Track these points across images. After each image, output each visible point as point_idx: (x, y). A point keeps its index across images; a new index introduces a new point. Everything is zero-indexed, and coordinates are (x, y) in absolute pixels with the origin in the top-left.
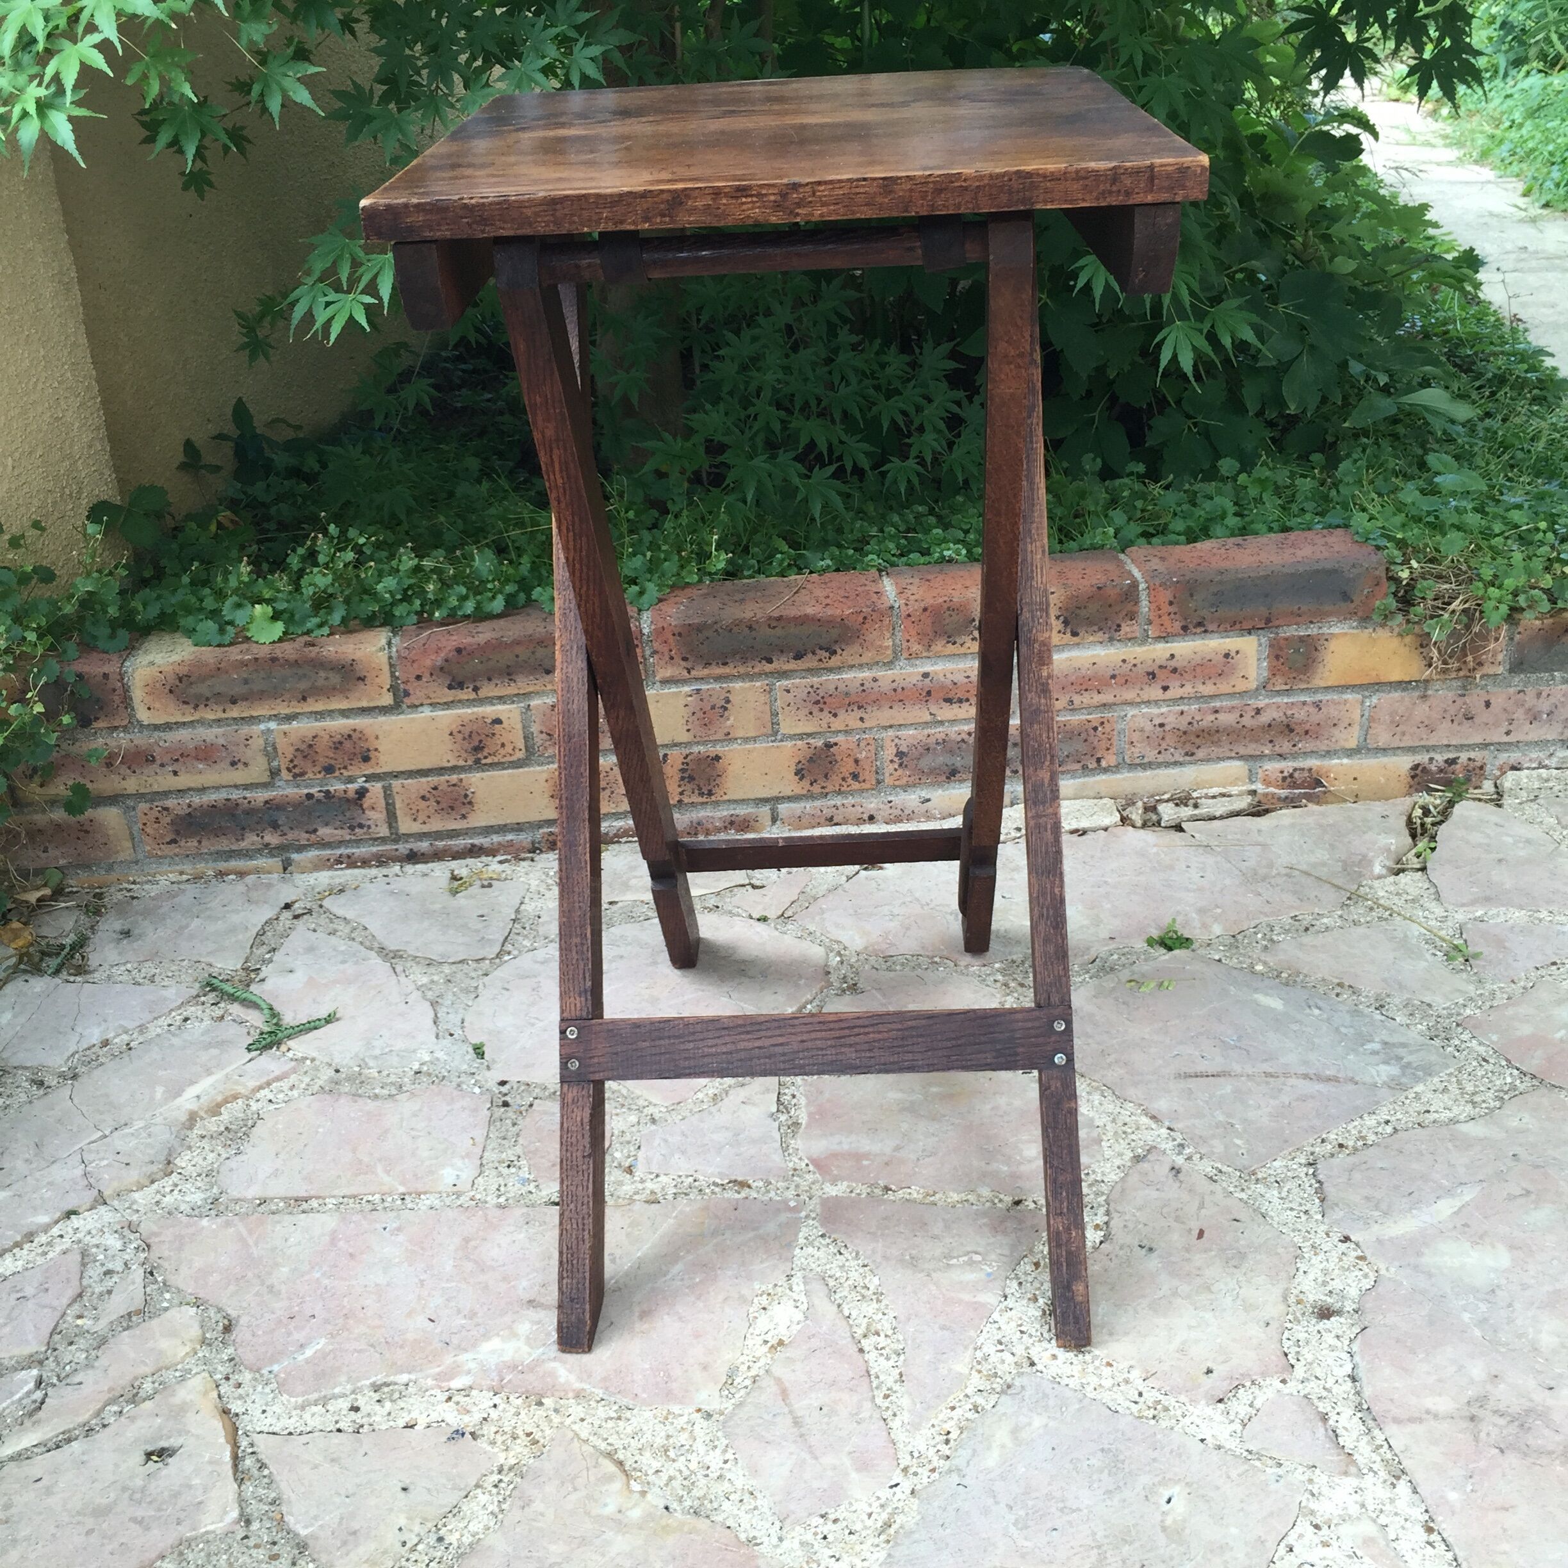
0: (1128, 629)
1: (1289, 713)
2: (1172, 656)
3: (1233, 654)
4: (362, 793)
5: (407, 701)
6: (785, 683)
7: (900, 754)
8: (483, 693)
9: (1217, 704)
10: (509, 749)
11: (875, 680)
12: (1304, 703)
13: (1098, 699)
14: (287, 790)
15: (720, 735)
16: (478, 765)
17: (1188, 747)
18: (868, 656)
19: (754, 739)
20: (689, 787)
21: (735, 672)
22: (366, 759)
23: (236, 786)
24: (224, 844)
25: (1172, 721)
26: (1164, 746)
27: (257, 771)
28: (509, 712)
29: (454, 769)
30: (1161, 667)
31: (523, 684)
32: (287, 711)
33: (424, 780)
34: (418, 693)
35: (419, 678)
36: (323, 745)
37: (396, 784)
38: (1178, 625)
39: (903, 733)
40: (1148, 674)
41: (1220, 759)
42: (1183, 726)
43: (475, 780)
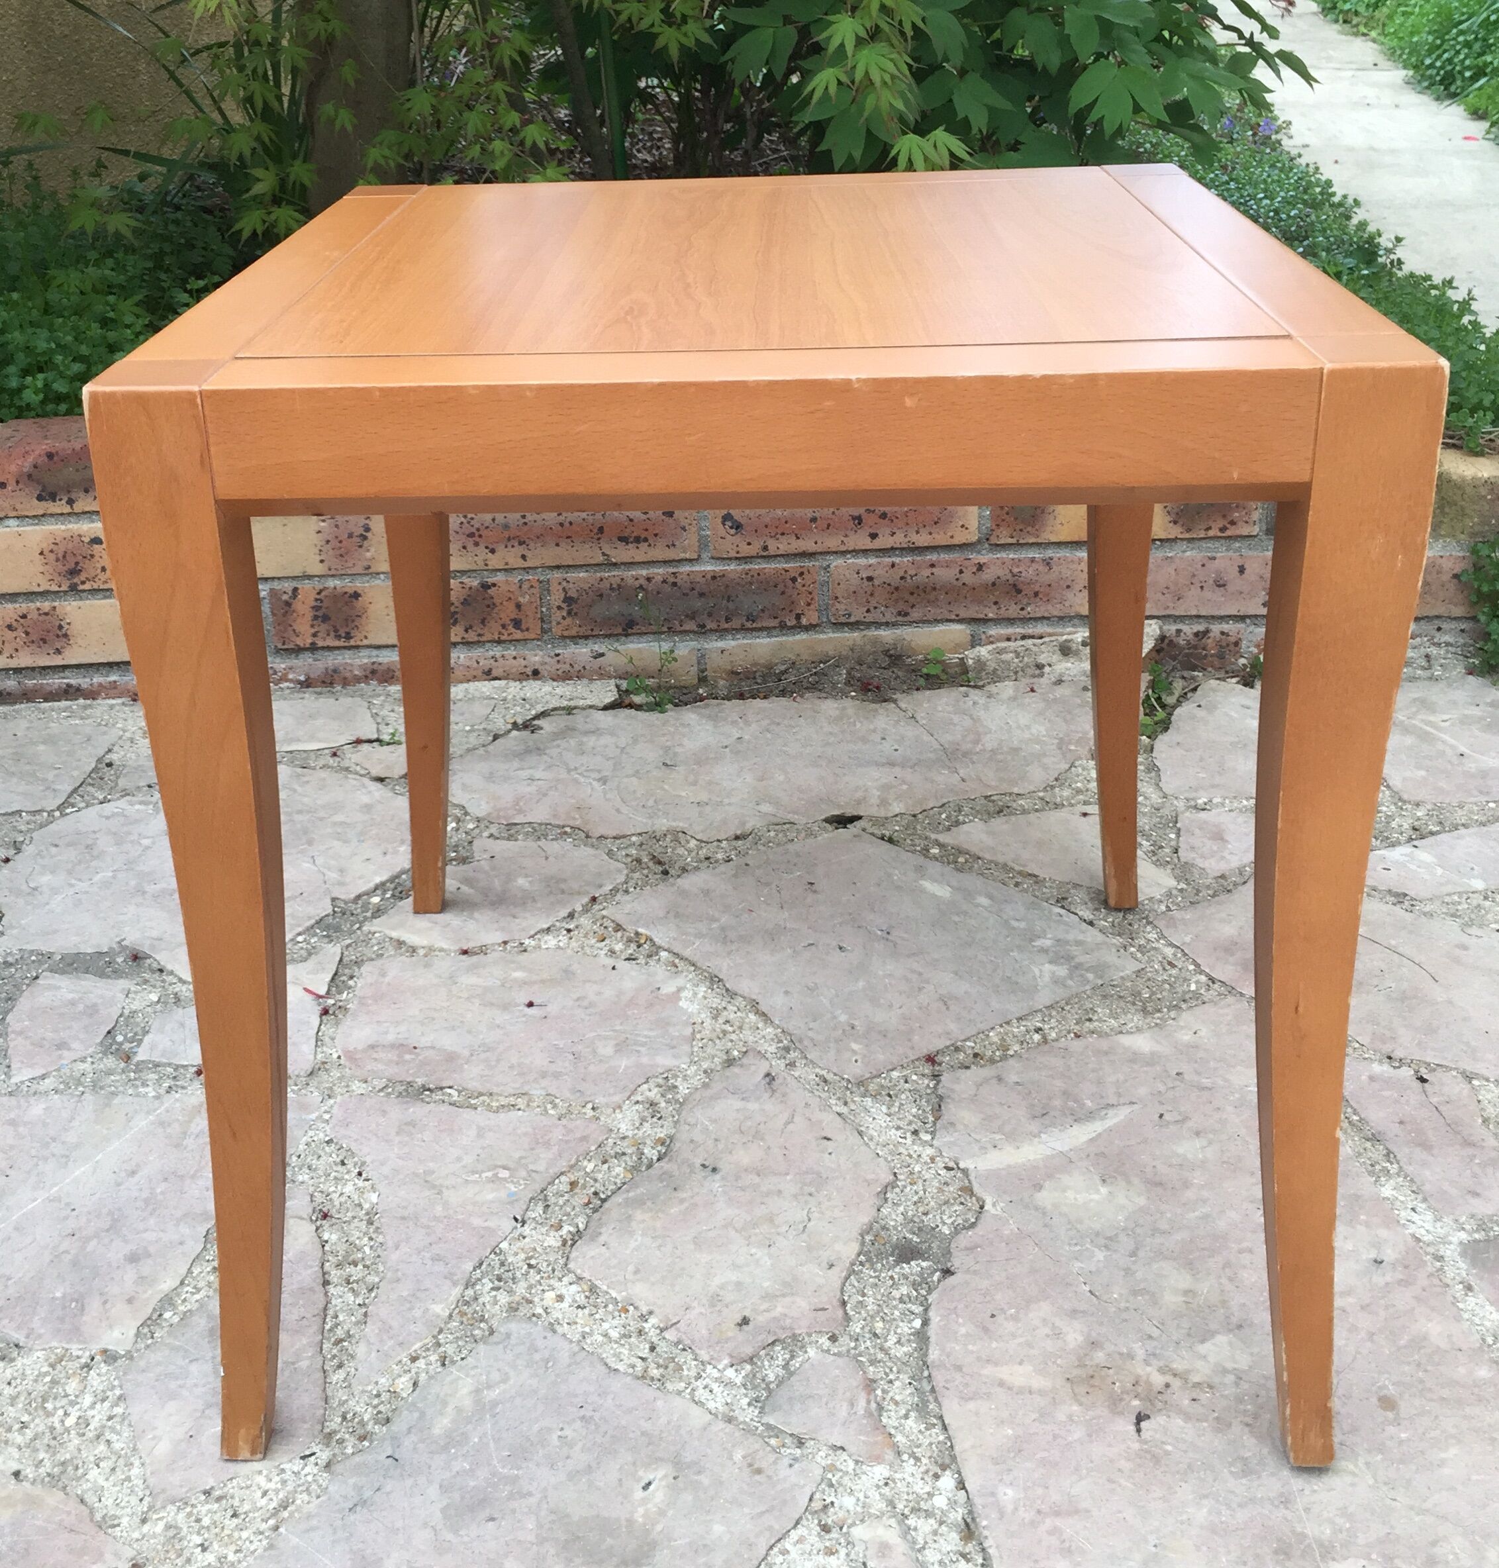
1: (1015, 570)
7: (568, 600)
8: (79, 506)
9: (933, 557)
12: (1033, 560)
13: (796, 545)
15: (359, 569)
16: (74, 592)
17: (901, 606)
20: (324, 627)
25: (881, 574)
26: (873, 603)
29: (44, 594)
33: (10, 606)
34: (2, 503)
39: (572, 575)
40: (854, 518)
41: (937, 621)
42: (896, 581)
43: (73, 610)
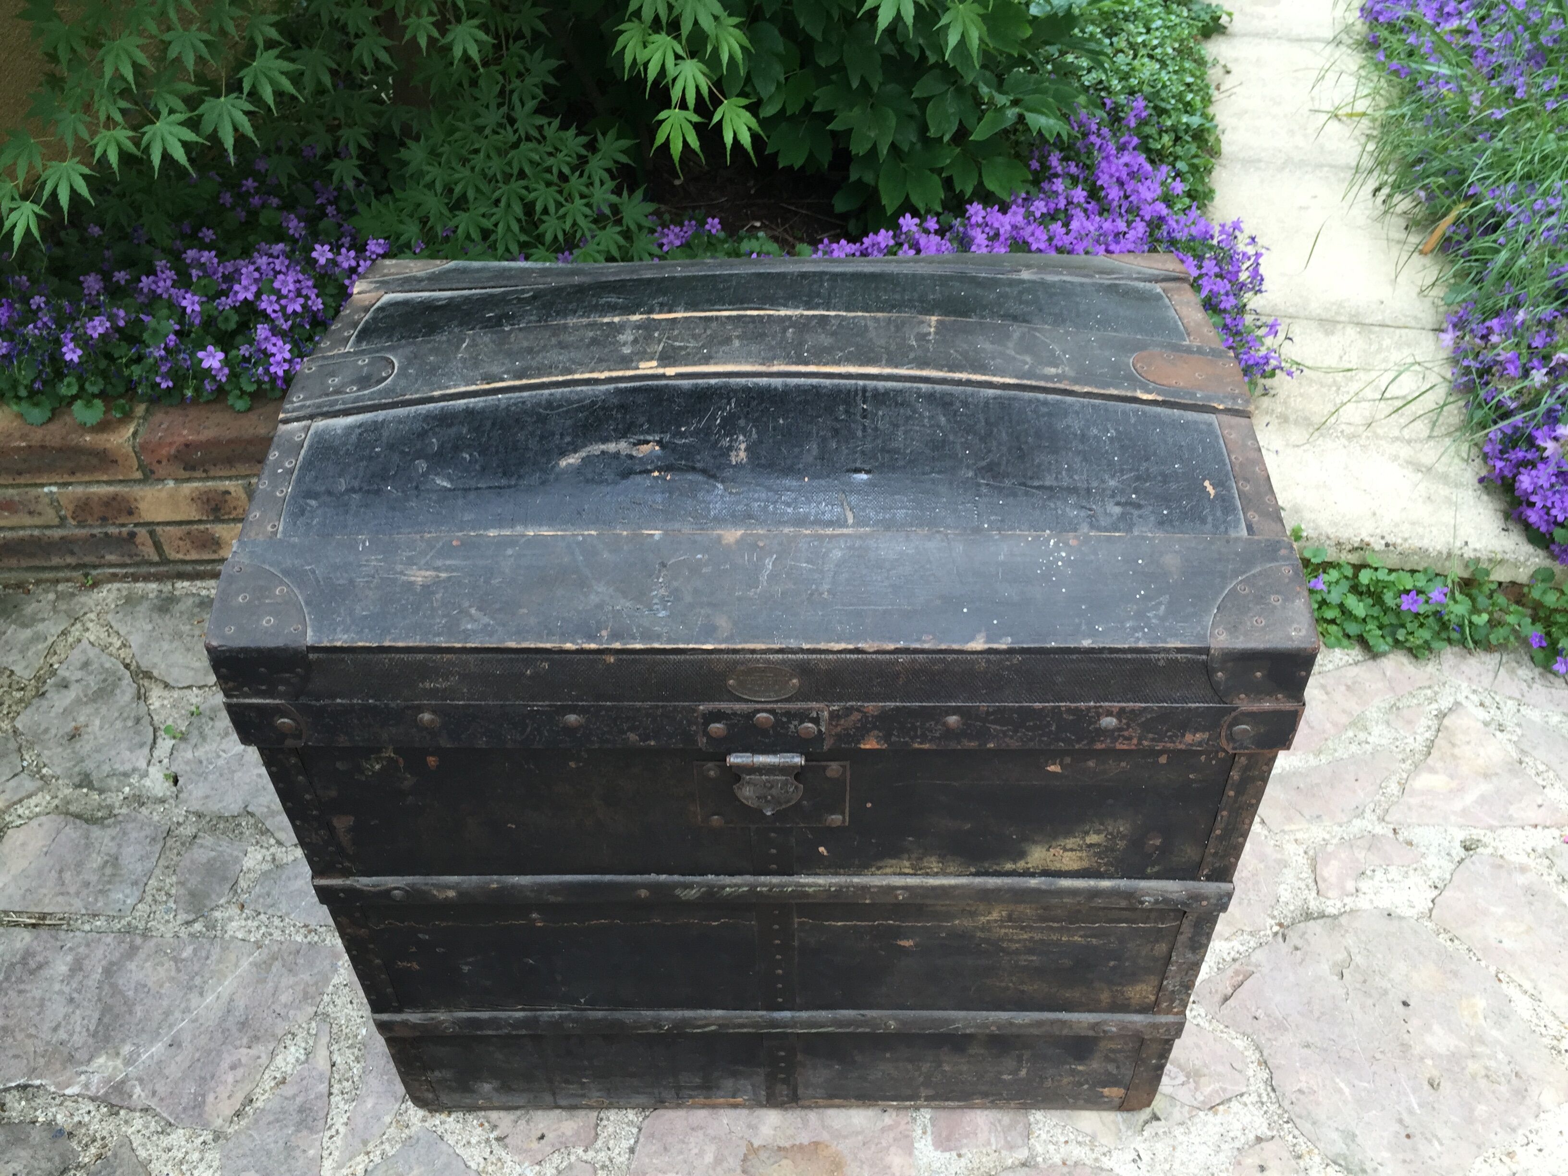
4: (132, 535)
5: (155, 476)
8: (212, 473)
10: (240, 510)
14: (73, 531)
16: (218, 520)
22: (131, 513)
23: (37, 527)
24: (37, 563)
27: (50, 516)
28: (235, 486)
29: (200, 522)
31: (242, 469)
32: (63, 480)
34: (161, 471)
35: (159, 462)
36: (95, 502)
37: (159, 529)
43: (219, 530)
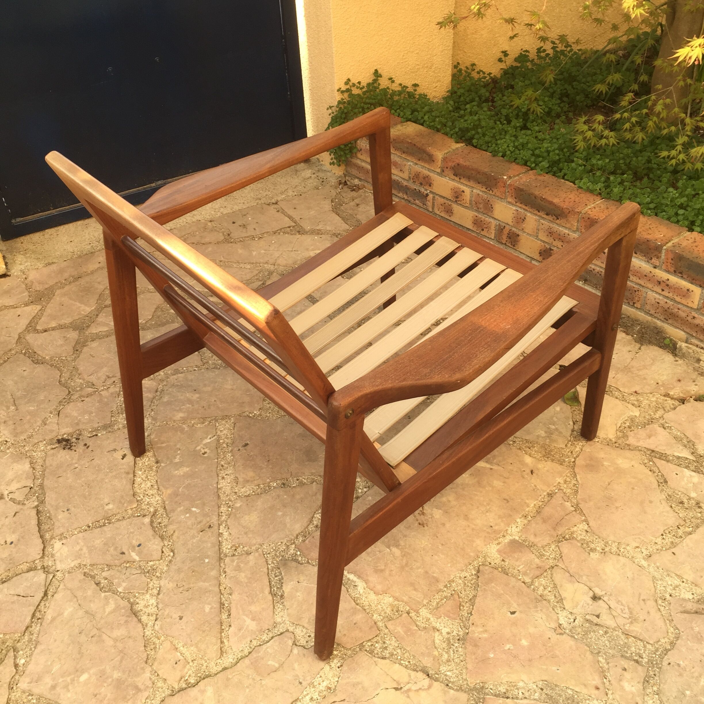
0: (655, 261)
2: (668, 280)
3: (690, 291)
4: (427, 195)
5: (444, 174)
6: (542, 221)
8: (461, 181)
9: (680, 306)
10: (465, 201)
11: (569, 235)
13: (638, 281)
14: (410, 184)
15: (521, 228)
16: (456, 203)
17: (666, 317)
18: (568, 225)
19: (531, 235)
21: (528, 210)
22: (430, 186)
23: (400, 177)
25: (662, 303)
26: (657, 311)
27: (406, 175)
28: (467, 190)
30: (663, 281)
31: (471, 183)
32: (415, 161)
33: (442, 199)
34: (447, 172)
35: (447, 168)
36: (421, 176)
37: (437, 197)
38: (672, 270)
40: (658, 281)
41: (678, 328)
42: (666, 308)
43: (456, 208)
